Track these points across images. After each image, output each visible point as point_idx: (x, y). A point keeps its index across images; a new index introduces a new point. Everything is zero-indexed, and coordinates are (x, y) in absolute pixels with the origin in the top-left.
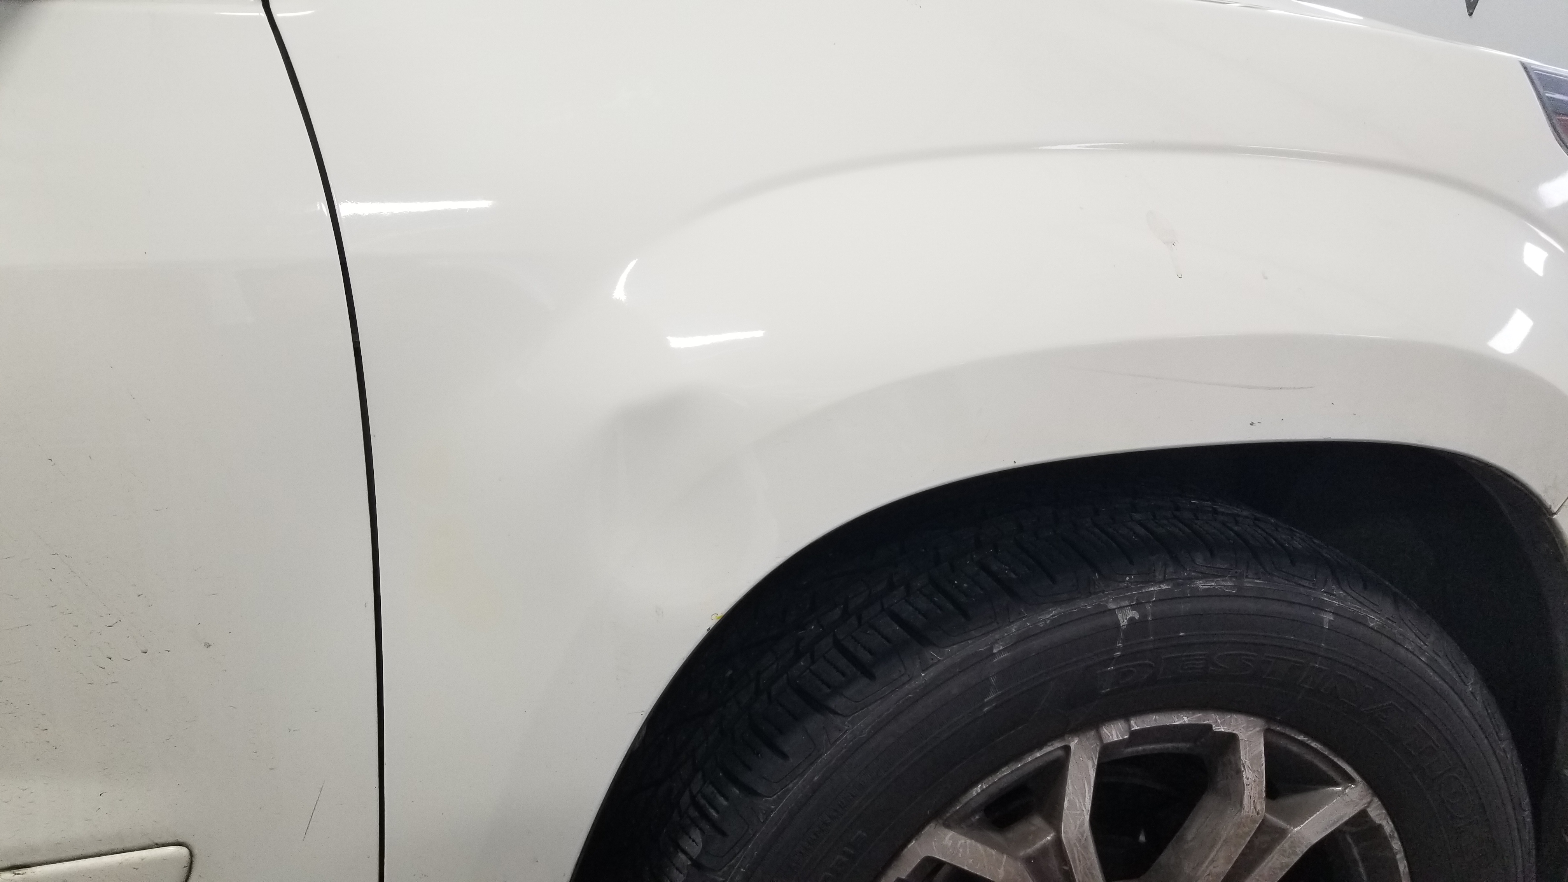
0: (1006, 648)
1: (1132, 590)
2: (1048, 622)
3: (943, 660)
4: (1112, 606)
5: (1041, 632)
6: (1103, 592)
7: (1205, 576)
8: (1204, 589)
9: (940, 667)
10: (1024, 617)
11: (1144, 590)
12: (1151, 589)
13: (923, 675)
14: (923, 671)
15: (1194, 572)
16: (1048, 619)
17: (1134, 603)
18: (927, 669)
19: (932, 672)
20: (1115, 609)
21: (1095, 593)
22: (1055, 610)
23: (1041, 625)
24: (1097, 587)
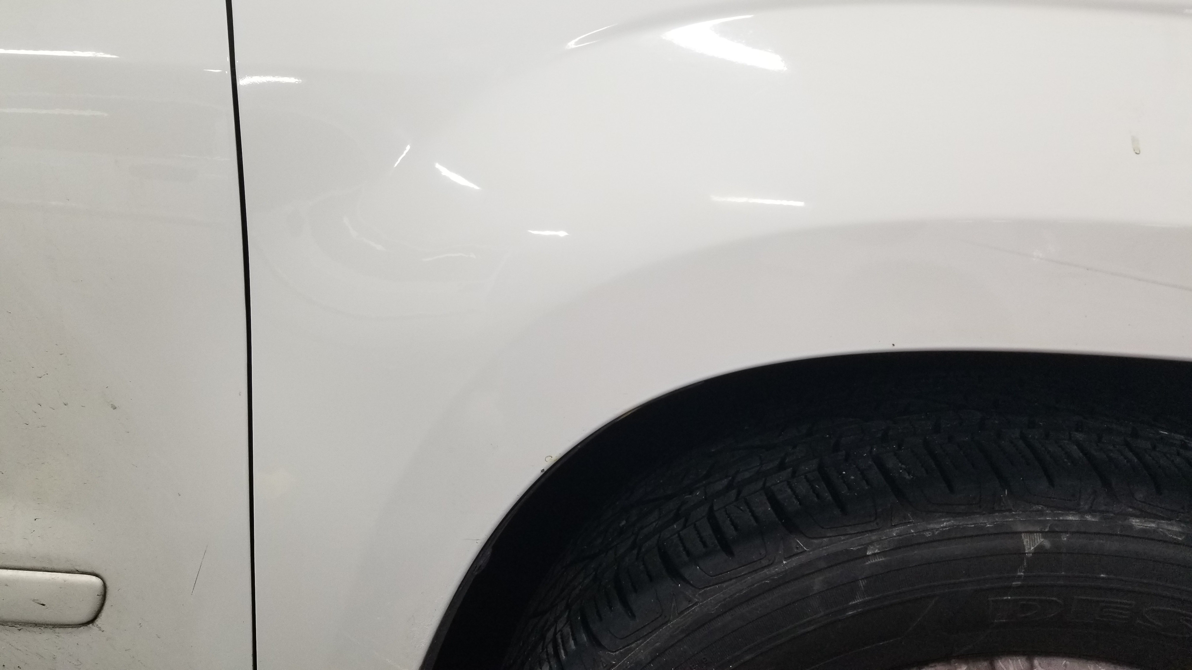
0: (883, 552)
1: (1047, 515)
2: (936, 533)
3: (809, 552)
4: (1020, 528)
5: (925, 543)
6: (1010, 511)
7: (1143, 515)
8: (1141, 529)
9: (803, 558)
10: (909, 523)
11: (1061, 518)
12: (1070, 518)
13: (784, 562)
14: (786, 559)
15: (1131, 507)
16: (937, 529)
17: (1046, 530)
18: (790, 557)
19: (795, 562)
20: (1021, 533)
21: (1000, 511)
22: (948, 521)
23: (928, 534)
24: (1002, 504)
